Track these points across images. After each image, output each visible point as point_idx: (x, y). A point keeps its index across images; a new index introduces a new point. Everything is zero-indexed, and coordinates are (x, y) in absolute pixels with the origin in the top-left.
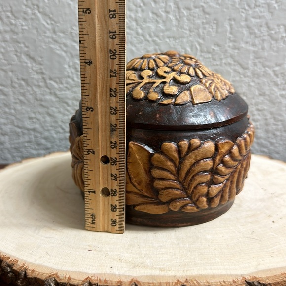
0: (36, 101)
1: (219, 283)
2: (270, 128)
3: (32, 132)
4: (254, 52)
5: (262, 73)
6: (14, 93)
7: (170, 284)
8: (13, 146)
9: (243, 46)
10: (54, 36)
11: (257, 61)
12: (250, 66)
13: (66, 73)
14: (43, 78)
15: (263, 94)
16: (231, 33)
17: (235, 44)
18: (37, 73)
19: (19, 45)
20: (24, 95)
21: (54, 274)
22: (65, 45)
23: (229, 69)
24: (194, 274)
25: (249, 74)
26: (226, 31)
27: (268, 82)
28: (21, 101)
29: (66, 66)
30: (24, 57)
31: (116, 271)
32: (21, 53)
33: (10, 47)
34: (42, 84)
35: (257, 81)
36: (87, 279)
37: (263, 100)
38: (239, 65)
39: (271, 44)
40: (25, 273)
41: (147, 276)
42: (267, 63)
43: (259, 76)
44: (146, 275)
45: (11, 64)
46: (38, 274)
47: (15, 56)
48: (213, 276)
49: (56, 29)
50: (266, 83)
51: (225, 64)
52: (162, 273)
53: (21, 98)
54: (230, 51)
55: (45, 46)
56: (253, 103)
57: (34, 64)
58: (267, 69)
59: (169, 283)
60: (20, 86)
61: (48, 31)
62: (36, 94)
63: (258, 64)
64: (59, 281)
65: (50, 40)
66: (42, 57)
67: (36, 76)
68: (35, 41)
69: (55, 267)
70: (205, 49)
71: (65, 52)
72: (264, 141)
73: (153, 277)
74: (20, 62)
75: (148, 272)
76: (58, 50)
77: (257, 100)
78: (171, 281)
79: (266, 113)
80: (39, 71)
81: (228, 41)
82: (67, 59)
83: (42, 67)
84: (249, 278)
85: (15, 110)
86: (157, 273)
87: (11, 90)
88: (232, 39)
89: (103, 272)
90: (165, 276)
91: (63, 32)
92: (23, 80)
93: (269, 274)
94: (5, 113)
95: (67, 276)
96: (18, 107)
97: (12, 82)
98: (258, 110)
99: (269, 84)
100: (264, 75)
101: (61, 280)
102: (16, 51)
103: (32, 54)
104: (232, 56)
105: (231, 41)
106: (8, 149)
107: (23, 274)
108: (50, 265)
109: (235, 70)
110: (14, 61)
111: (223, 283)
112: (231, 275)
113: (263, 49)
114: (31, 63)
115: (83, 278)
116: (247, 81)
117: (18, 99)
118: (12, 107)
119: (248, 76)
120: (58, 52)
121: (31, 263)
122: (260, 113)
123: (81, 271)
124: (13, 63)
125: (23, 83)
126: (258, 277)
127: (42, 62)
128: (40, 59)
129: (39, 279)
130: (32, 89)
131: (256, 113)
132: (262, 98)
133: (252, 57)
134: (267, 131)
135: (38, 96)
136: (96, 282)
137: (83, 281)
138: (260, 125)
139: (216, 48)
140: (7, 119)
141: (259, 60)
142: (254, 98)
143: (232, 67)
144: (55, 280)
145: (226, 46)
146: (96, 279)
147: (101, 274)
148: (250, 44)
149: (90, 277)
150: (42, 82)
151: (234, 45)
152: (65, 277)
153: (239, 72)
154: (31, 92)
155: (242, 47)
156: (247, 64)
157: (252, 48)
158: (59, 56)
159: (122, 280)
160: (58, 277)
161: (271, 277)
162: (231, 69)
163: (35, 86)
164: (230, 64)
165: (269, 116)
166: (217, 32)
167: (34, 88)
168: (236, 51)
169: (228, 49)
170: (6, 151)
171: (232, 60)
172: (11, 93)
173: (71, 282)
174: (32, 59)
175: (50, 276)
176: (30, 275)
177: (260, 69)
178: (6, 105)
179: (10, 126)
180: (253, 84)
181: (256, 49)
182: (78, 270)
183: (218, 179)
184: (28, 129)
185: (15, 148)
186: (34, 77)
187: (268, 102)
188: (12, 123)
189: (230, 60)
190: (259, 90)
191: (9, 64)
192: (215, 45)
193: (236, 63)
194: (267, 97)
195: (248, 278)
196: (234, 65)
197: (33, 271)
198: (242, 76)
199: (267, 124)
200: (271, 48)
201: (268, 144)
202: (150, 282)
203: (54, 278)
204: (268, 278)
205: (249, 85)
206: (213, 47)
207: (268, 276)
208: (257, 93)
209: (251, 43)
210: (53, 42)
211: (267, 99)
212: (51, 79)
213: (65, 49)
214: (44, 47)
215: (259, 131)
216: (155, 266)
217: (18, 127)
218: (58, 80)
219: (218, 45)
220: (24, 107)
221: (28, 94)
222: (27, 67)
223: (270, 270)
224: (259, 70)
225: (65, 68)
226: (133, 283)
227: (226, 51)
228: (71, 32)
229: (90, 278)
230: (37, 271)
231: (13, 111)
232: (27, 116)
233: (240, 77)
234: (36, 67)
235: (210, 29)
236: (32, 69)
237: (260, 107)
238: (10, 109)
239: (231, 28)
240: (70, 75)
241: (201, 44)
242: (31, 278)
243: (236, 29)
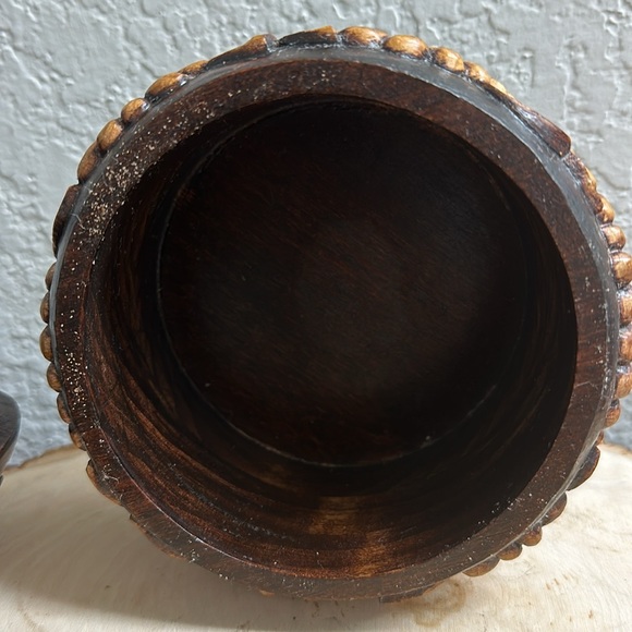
0: (25, 291)
3: (24, 374)
10: (62, 114)
16: (575, 87)
17: (588, 118)
18: (24, 217)
26: (561, 81)
34: (38, 246)
49: (66, 94)
54: (574, 138)
55: (39, 141)
57: (13, 194)
61: (43, 102)
62: (25, 275)
65: (53, 125)
66: (32, 175)
67: (22, 227)
68: (11, 131)
80: (28, 211)
81: (566, 110)
83: (35, 200)
88: (578, 104)
91: (87, 103)
105: (575, 110)
127: (34, 188)
128: (29, 180)
130: (15, 262)
135: (31, 278)
150: (38, 240)
151: (584, 122)
154: (12, 269)
155: (610, 127)
156: (627, 174)
163: (21, 251)
166: (533, 85)
167: (18, 256)
168: (593, 138)
174: (7, 179)
184: (12, 367)
186: (17, 227)
210: (60, 130)
214: (36, 145)
228: (109, 101)
232: (5, 331)
234: (20, 201)
235: (512, 77)
236: (10, 208)
239: (576, 73)
243: (592, 73)
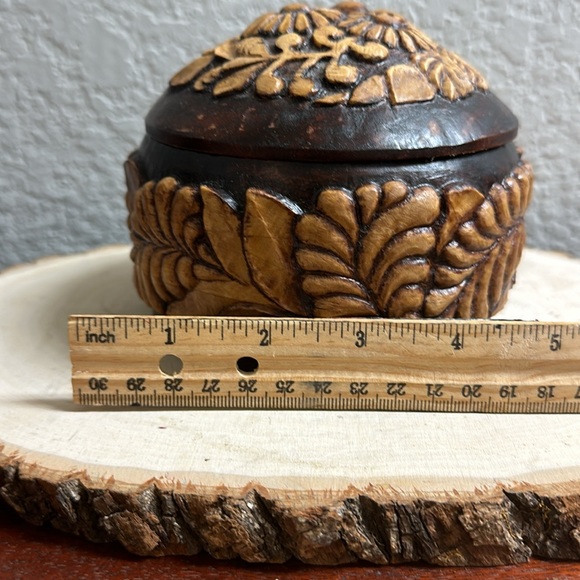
0: (68, 138)
1: (444, 495)
2: (571, 196)
3: (63, 207)
4: (537, 27)
5: (554, 75)
6: (23, 122)
7: (334, 494)
8: (23, 236)
9: (512, 12)
11: (542, 47)
12: (527, 58)
13: (130, 78)
14: (84, 90)
15: (555, 121)
17: (495, 10)
18: (70, 77)
19: (32, 18)
20: (42, 125)
21: (78, 473)
22: (128, 15)
23: (482, 64)
24: (387, 474)
25: (525, 76)
27: (566, 94)
28: (38, 141)
29: (130, 61)
30: (42, 44)
31: (215, 467)
32: (35, 35)
33: (12, 23)
34: (80, 101)
35: (542, 91)
36: (149, 482)
37: (555, 135)
38: (503, 57)
39: (574, 10)
40: (17, 470)
41: (283, 477)
42: (566, 52)
43: (546, 81)
44: (281, 475)
45: (17, 60)
46: (44, 473)
47: (23, 44)
48: (431, 480)
50: (563, 96)
51: (474, 53)
52: (318, 472)
53: (38, 132)
54: (484, 25)
55: (85, 18)
56: (535, 141)
57: (63, 58)
58: (565, 64)
59: (331, 491)
60: (36, 105)
62: (69, 124)
63: (545, 53)
64: (87, 486)
65: (97, 5)
66: (79, 43)
67: (67, 85)
68: (65, 9)
69: (82, 458)
70: (430, 21)
71: (128, 30)
72: (557, 225)
73: (296, 479)
74: (35, 53)
75: (285, 470)
76: (113, 27)
77: (544, 134)
78: (335, 489)
79: (562, 162)
80: (74, 73)
82: (133, 46)
83: (80, 64)
84: (513, 486)
85: (25, 158)
86: (306, 471)
87: (16, 114)
89: (187, 469)
90: (324, 478)
92: (41, 92)
93: (558, 479)
94: (6, 164)
95: (107, 477)
96: (32, 152)
97: (18, 98)
98: (546, 156)
99: (569, 99)
100: (557, 79)
101: (92, 484)
102: (25, 30)
103: (58, 35)
104: (488, 37)
105: (486, 3)
106: (13, 244)
107: (11, 474)
108: (71, 455)
109: (496, 68)
110: (21, 53)
111: (452, 495)
112: (472, 479)
113: (556, 20)
114: (57, 57)
115: (141, 480)
116: (521, 92)
117: (32, 134)
118: (20, 152)
119: (523, 82)
120: (113, 31)
121: (30, 451)
122: (550, 162)
123: (139, 466)
124: (19, 56)
125: (40, 99)
126: (531, 483)
127: (80, 54)
128: (77, 48)
129: (45, 482)
130: (61, 114)
131: (541, 162)
132: (553, 130)
133: (531, 39)
134: (565, 203)
135: (72, 127)
136: (168, 489)
137: (142, 487)
138: (551, 190)
139: (455, 19)
140: (10, 177)
141: (548, 45)
142: (536, 130)
143: (489, 61)
144: (80, 485)
145: (476, 13)
146: (170, 482)
147: (183, 472)
148: (527, 10)
149: (157, 478)
150: (79, 97)
151: (493, 13)
152: (103, 479)
153: (503, 73)
154: (59, 120)
155: (510, 17)
156: (522, 53)
157: (532, 19)
158: (116, 39)
159: (226, 485)
160: (87, 478)
161: (561, 484)
162: (487, 64)
163: (67, 105)
164: (484, 54)
165: (569, 170)
167: (64, 110)
168: (498, 25)
169: (480, 20)
170: (8, 248)
171: (488, 44)
172: (16, 122)
173: (115, 489)
174: (59, 46)
175: (69, 477)
176: (26, 473)
177: (548, 65)
178: (8, 149)
179: (15, 194)
180: (533, 98)
181: (540, 21)
182: (132, 465)
183: (446, 275)
184: (53, 200)
185: (28, 241)
186: (65, 86)
187: (566, 138)
188: (20, 186)
189: (483, 45)
190: (547, 111)
191: (12, 58)
192: (451, 11)
193: (496, 53)
194: (565, 128)
195: (510, 486)
196: (494, 56)
197: (34, 466)
198: (510, 81)
199: (565, 188)
200: (572, 17)
201: (567, 231)
202: (290, 489)
203: (79, 480)
204: (555, 486)
205: (526, 101)
206: (446, 16)
207: (555, 482)
208: (543, 118)
209: (529, 8)
211: (565, 133)
212: (98, 90)
213: (127, 23)
214: (84, 20)
215: (547, 202)
216: (302, 459)
217: (33, 194)
218: (113, 93)
219: (458, 12)
220: (43, 152)
221: (52, 122)
222: (49, 64)
223: (561, 471)
224: (547, 67)
225: (128, 65)
226: (251, 490)
227: (476, 25)
229: (157, 481)
230: (41, 467)
231: (21, 162)
232: (49, 170)
233: (507, 84)
234: (68, 64)
236: (60, 70)
237: (549, 149)
238: (15, 156)
240: (139, 80)
241: (421, 8)
242: (29, 481)
